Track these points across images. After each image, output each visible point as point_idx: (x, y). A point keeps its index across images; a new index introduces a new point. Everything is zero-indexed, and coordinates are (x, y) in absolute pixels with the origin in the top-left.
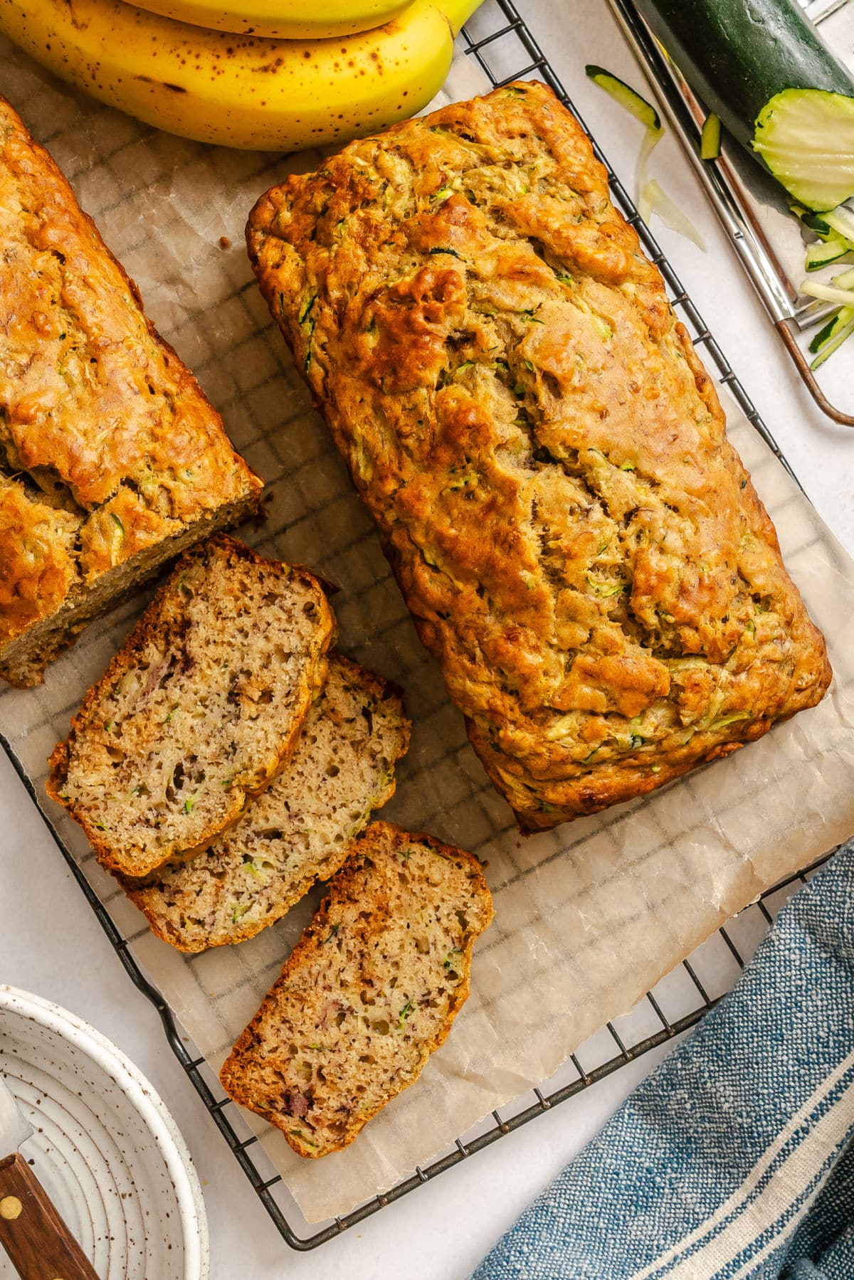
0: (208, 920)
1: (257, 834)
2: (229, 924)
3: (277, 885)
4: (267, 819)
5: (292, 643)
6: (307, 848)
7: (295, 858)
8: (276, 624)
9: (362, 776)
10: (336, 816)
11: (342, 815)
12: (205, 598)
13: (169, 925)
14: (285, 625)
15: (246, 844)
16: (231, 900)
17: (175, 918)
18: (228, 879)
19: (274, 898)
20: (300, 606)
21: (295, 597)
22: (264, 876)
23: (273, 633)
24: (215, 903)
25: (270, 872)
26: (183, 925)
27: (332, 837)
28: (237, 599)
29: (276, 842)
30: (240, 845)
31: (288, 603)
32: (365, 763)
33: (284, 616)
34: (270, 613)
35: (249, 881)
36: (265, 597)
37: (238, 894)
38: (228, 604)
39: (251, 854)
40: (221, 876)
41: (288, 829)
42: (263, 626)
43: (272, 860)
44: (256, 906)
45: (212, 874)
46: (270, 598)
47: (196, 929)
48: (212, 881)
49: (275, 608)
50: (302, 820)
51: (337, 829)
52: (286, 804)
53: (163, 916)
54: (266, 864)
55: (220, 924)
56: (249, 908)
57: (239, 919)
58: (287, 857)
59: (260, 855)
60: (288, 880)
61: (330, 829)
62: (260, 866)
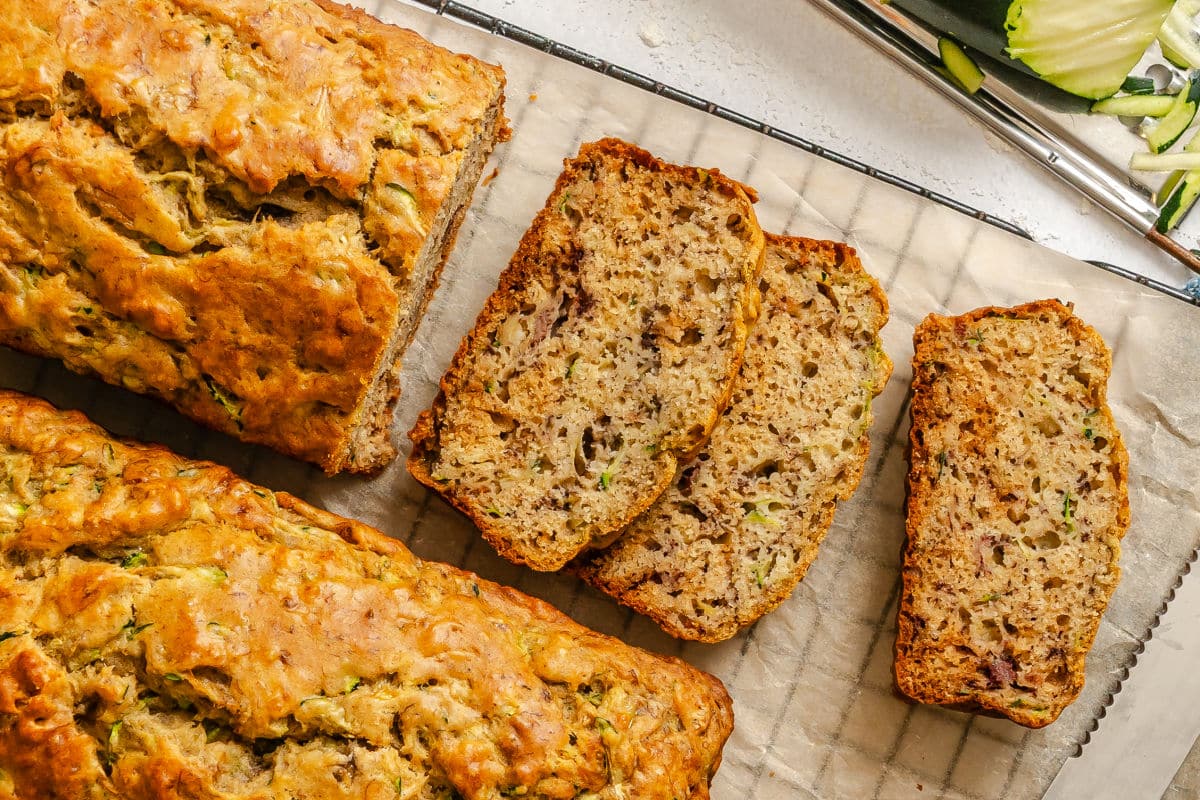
0: (729, 596)
1: (748, 474)
2: (756, 591)
3: (796, 525)
4: (754, 454)
5: (718, 266)
6: (813, 468)
7: (804, 486)
8: (694, 245)
9: (846, 362)
10: (835, 419)
11: (841, 416)
12: (599, 219)
13: (683, 618)
14: (706, 245)
15: (740, 491)
16: (747, 562)
17: (688, 607)
18: (734, 539)
19: (799, 541)
20: (723, 220)
21: (716, 209)
22: (776, 520)
23: (691, 256)
24: (730, 574)
25: (780, 513)
26: (699, 612)
27: (838, 446)
28: (639, 219)
29: (775, 476)
30: (735, 495)
31: (707, 218)
32: (845, 345)
33: (704, 235)
34: (684, 232)
35: (761, 533)
36: (675, 213)
37: (753, 553)
38: (629, 225)
39: (752, 500)
40: (723, 539)
41: (783, 455)
42: (678, 249)
43: (778, 499)
44: (780, 559)
45: (713, 541)
46: (683, 213)
47: (719, 611)
48: (716, 548)
49: (690, 226)
50: (796, 440)
51: (841, 435)
52: (772, 429)
53: (673, 610)
54: (773, 506)
55: (744, 593)
56: (773, 563)
57: (766, 581)
58: (794, 489)
59: (762, 498)
60: (808, 516)
61: (833, 437)
62: (766, 511)
